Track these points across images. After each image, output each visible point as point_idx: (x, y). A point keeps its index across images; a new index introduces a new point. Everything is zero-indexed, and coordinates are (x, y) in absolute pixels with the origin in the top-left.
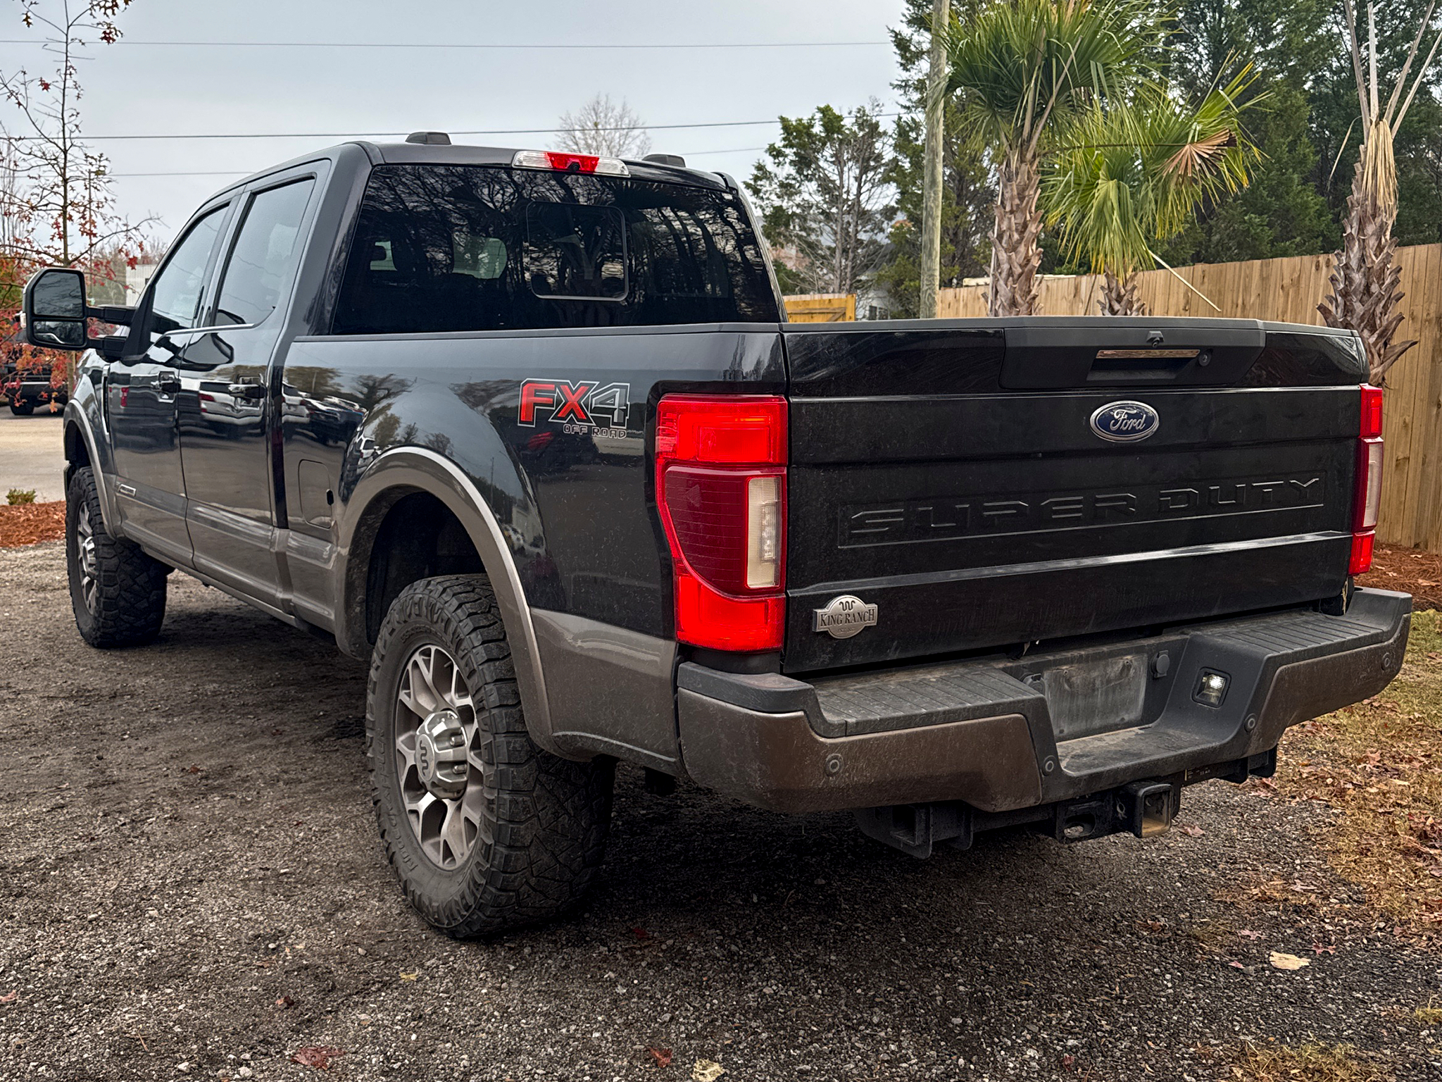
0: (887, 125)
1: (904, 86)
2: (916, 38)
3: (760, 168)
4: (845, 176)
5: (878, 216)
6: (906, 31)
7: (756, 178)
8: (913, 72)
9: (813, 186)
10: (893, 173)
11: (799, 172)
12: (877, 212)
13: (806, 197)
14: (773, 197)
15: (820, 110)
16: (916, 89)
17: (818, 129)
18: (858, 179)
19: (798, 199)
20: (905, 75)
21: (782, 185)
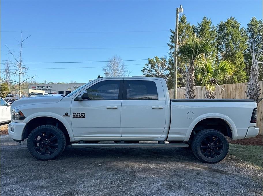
0: (167, 60)
1: (170, 53)
2: (172, 44)
3: (144, 68)
4: (160, 69)
5: (166, 76)
6: (170, 43)
7: (143, 70)
8: (172, 51)
9: (154, 70)
10: (168, 68)
11: (152, 68)
12: (166, 75)
13: (153, 72)
14: (147, 73)
15: (155, 57)
16: (172, 53)
17: (155, 60)
18: (162, 69)
19: (151, 73)
20: (170, 51)
21: (148, 70)
